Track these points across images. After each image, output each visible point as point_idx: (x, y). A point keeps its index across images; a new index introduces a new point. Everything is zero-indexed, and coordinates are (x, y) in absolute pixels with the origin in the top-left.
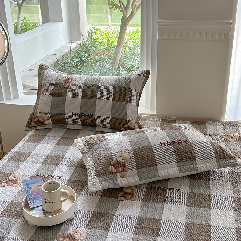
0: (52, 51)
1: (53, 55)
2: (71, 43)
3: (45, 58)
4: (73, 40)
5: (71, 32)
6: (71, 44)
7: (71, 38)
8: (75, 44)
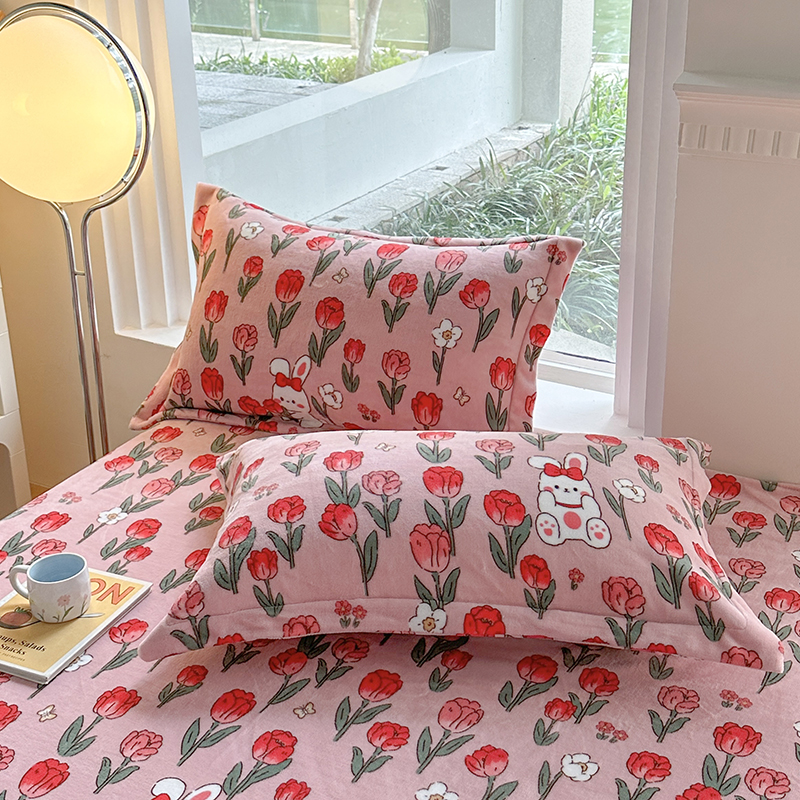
0: (439, 156)
1: (438, 168)
2: (520, 128)
3: (404, 179)
4: (527, 120)
5: (524, 89)
6: (516, 132)
7: (523, 110)
8: (529, 136)
